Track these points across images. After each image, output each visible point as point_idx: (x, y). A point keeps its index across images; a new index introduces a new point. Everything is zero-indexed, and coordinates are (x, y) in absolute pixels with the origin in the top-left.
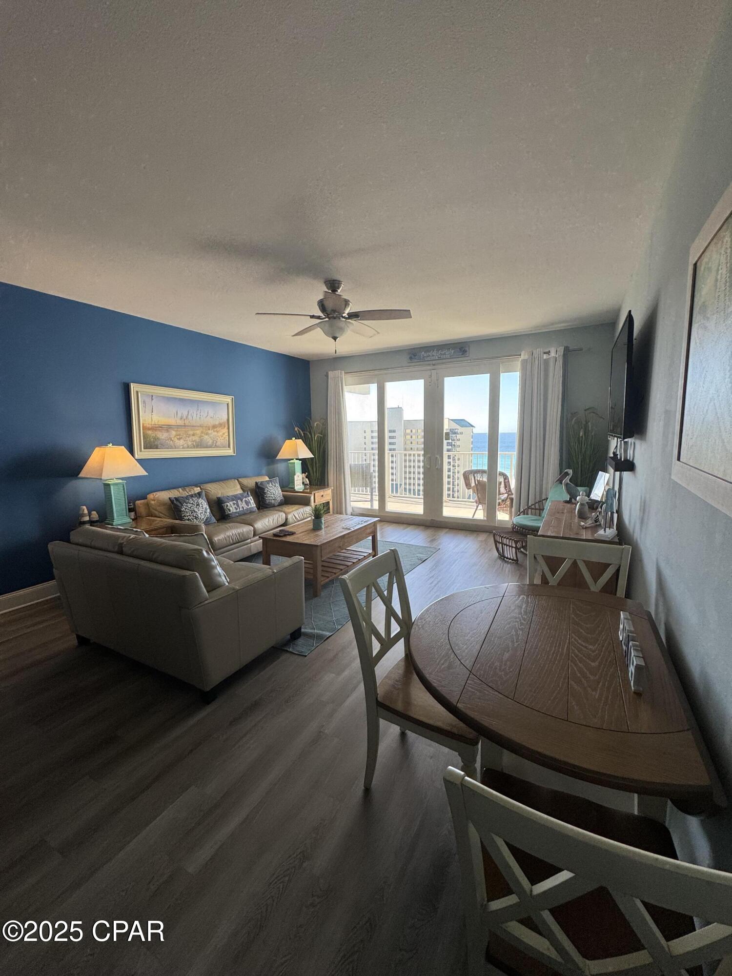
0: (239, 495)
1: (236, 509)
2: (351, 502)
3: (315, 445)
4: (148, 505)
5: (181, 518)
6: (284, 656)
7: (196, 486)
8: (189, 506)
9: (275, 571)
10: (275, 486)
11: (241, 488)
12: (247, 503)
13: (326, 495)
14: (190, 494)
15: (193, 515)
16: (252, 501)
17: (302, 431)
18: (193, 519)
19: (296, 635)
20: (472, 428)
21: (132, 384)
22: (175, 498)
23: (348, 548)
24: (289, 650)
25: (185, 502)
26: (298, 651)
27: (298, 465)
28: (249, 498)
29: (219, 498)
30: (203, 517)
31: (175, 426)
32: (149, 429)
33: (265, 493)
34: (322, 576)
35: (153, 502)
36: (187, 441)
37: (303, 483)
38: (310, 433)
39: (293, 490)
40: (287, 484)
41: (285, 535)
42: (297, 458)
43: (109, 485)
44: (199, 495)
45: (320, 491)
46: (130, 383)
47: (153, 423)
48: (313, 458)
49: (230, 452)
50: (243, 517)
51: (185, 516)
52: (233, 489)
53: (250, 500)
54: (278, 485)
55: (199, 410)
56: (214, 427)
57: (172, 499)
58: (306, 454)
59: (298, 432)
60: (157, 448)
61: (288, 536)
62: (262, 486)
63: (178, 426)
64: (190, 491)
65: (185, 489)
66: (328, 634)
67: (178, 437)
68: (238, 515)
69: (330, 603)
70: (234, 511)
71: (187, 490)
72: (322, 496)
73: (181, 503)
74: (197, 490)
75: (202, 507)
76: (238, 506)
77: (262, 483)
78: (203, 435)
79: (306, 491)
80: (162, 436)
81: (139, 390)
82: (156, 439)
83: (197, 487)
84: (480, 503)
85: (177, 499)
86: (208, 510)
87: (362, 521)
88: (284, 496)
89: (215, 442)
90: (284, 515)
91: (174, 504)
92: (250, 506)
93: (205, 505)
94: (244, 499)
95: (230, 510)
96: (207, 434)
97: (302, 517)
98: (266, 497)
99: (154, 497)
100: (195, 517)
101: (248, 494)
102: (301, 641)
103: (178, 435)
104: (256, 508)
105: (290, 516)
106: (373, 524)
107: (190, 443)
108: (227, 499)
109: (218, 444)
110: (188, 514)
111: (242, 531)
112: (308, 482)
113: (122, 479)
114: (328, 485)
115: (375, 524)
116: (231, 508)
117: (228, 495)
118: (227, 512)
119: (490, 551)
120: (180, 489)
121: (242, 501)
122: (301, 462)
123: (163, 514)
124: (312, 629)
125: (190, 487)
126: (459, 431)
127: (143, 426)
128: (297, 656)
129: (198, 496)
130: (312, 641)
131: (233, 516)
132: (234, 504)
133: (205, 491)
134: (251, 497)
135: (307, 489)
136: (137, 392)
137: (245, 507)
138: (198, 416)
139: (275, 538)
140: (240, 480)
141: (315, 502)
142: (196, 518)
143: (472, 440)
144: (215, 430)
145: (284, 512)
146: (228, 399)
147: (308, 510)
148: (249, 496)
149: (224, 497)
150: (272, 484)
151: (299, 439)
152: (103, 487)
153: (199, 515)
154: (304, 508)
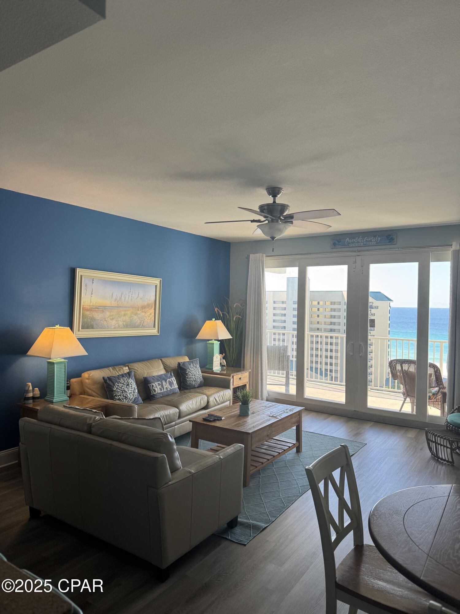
0: (163, 376)
1: (161, 390)
2: (268, 386)
3: (233, 325)
4: (82, 383)
5: (112, 398)
6: (225, 543)
7: (124, 364)
8: (121, 386)
9: (222, 457)
10: (196, 367)
11: (164, 368)
12: (171, 384)
13: (244, 378)
14: (120, 374)
15: (123, 395)
16: (175, 382)
17: (221, 312)
18: (123, 399)
19: (233, 524)
20: (389, 302)
21: (78, 269)
22: (108, 377)
23: (274, 438)
24: (228, 538)
25: (117, 382)
26: (237, 540)
27: (217, 345)
28: (172, 379)
29: (146, 378)
30: (132, 397)
31: (109, 307)
32: (88, 310)
33: (186, 374)
34: (251, 465)
35: (87, 381)
36: (119, 321)
37: (221, 364)
38: (228, 313)
39: (210, 371)
40: (206, 365)
41: (214, 421)
42: (216, 339)
43: (53, 364)
44: (129, 374)
45: (238, 373)
46: (76, 268)
47: (92, 304)
48: (230, 339)
49: (154, 332)
50: (169, 398)
51: (116, 396)
52: (158, 370)
53: (173, 381)
54: (198, 366)
55: (131, 292)
56: (143, 307)
57: (105, 379)
58: (225, 335)
59: (217, 313)
60: (93, 328)
61: (217, 422)
62: (184, 367)
63: (112, 307)
64: (120, 370)
65: (115, 368)
66: (264, 525)
67: (111, 317)
68: (162, 396)
69: (260, 494)
70: (159, 392)
71: (117, 370)
72: (240, 379)
73: (113, 383)
74: (126, 370)
75: (131, 387)
76: (163, 386)
77: (184, 363)
78: (133, 315)
79: (223, 372)
80: (98, 316)
81: (82, 274)
82: (93, 319)
83: (126, 367)
84: (408, 395)
85: (109, 378)
86: (136, 391)
87: (287, 410)
88: (203, 377)
89: (142, 322)
90: (206, 398)
91: (107, 383)
92: (173, 387)
93: (134, 385)
94: (168, 380)
95: (155, 391)
96: (136, 314)
97: (222, 400)
98: (187, 378)
99: (89, 376)
100: (125, 396)
101: (171, 374)
102: (238, 530)
103: (111, 316)
104: (178, 389)
105: (211, 399)
106: (297, 413)
107: (121, 323)
108: (153, 379)
109: (145, 323)
110: (119, 394)
111: (169, 413)
112: (225, 363)
113: (65, 358)
114: (244, 367)
115: (299, 413)
116: (156, 389)
117: (154, 375)
118: (153, 393)
119: (421, 450)
120: (111, 368)
121: (166, 381)
122: (219, 342)
123: (96, 393)
124: (246, 519)
125: (120, 366)
126: (374, 305)
127: (83, 307)
128: (236, 545)
129: (128, 376)
130: (249, 531)
131: (158, 397)
132: (159, 384)
133: (134, 372)
134: (174, 378)
135: (224, 370)
136: (81, 276)
137: (169, 388)
138: (130, 298)
139: (205, 423)
140: (163, 359)
141: (233, 385)
142: (126, 398)
143: (389, 315)
144: (143, 310)
145: (205, 394)
146: (157, 281)
147: (228, 393)
148: (172, 377)
149: (150, 377)
150: (193, 365)
151: (218, 320)
152: (47, 364)
153: (129, 395)
154: (224, 391)
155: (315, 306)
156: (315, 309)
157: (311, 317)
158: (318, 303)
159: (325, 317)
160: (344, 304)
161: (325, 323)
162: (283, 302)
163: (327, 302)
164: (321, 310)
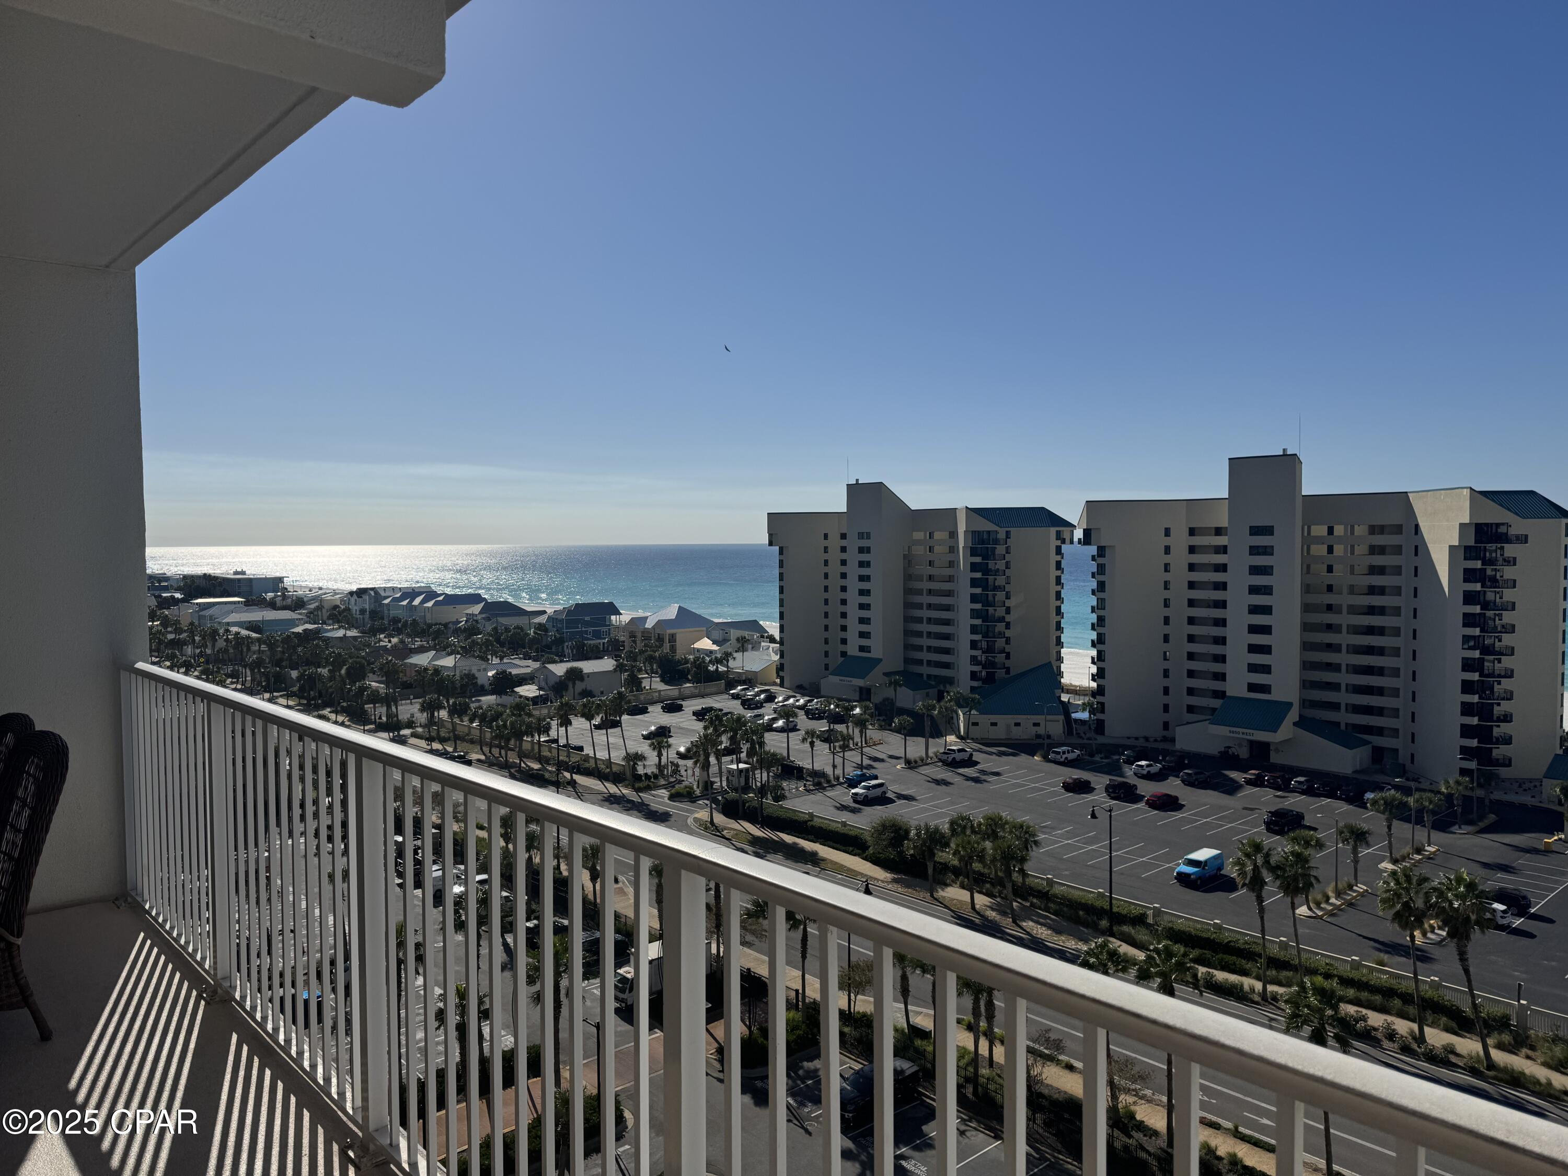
155: (1319, 540)
156: (1320, 550)
157: (1308, 572)
158: (1331, 530)
159: (1352, 572)
160: (1414, 532)
161: (1352, 590)
162: (1219, 531)
163: (1356, 527)
164: (1339, 550)
